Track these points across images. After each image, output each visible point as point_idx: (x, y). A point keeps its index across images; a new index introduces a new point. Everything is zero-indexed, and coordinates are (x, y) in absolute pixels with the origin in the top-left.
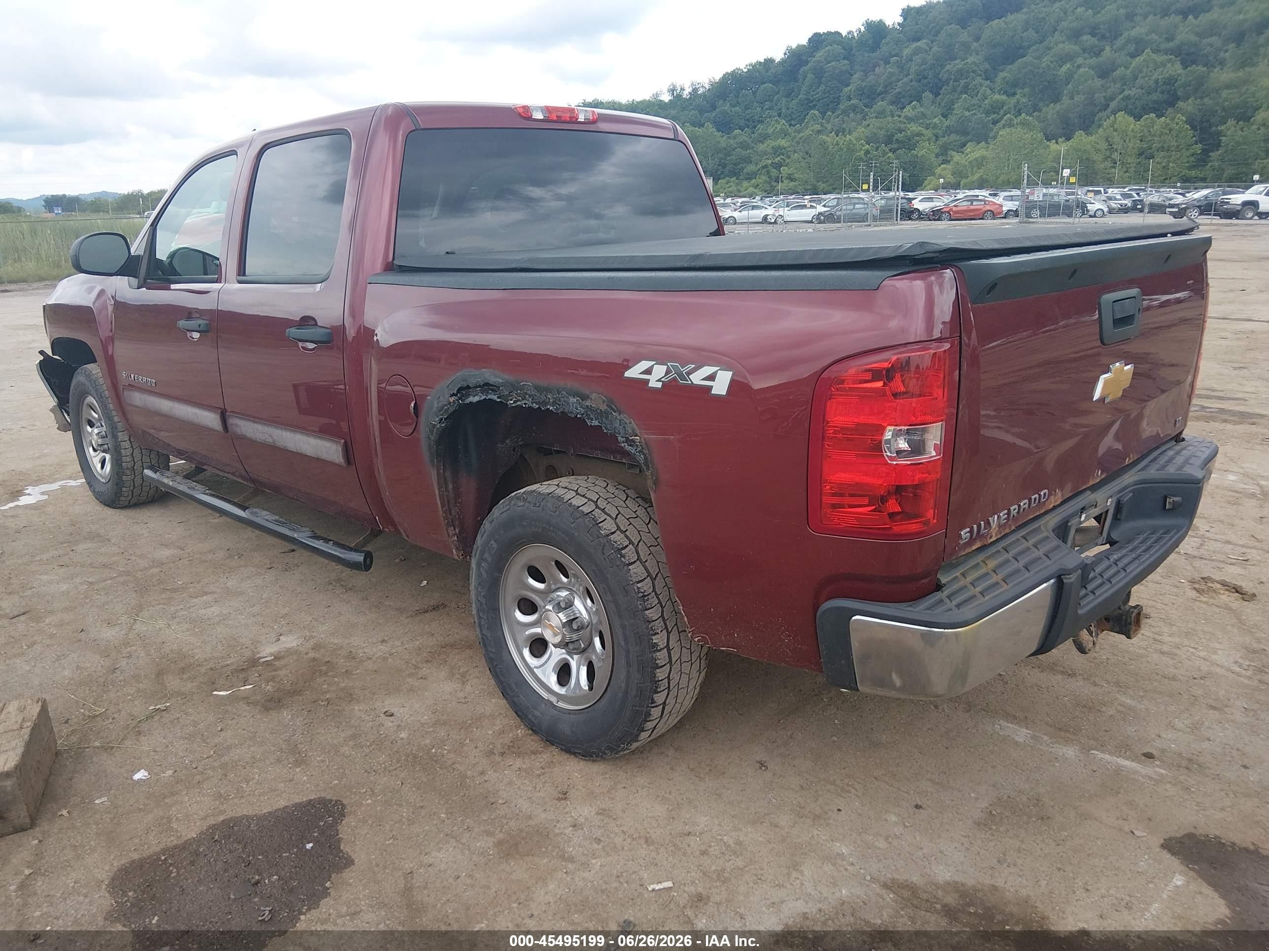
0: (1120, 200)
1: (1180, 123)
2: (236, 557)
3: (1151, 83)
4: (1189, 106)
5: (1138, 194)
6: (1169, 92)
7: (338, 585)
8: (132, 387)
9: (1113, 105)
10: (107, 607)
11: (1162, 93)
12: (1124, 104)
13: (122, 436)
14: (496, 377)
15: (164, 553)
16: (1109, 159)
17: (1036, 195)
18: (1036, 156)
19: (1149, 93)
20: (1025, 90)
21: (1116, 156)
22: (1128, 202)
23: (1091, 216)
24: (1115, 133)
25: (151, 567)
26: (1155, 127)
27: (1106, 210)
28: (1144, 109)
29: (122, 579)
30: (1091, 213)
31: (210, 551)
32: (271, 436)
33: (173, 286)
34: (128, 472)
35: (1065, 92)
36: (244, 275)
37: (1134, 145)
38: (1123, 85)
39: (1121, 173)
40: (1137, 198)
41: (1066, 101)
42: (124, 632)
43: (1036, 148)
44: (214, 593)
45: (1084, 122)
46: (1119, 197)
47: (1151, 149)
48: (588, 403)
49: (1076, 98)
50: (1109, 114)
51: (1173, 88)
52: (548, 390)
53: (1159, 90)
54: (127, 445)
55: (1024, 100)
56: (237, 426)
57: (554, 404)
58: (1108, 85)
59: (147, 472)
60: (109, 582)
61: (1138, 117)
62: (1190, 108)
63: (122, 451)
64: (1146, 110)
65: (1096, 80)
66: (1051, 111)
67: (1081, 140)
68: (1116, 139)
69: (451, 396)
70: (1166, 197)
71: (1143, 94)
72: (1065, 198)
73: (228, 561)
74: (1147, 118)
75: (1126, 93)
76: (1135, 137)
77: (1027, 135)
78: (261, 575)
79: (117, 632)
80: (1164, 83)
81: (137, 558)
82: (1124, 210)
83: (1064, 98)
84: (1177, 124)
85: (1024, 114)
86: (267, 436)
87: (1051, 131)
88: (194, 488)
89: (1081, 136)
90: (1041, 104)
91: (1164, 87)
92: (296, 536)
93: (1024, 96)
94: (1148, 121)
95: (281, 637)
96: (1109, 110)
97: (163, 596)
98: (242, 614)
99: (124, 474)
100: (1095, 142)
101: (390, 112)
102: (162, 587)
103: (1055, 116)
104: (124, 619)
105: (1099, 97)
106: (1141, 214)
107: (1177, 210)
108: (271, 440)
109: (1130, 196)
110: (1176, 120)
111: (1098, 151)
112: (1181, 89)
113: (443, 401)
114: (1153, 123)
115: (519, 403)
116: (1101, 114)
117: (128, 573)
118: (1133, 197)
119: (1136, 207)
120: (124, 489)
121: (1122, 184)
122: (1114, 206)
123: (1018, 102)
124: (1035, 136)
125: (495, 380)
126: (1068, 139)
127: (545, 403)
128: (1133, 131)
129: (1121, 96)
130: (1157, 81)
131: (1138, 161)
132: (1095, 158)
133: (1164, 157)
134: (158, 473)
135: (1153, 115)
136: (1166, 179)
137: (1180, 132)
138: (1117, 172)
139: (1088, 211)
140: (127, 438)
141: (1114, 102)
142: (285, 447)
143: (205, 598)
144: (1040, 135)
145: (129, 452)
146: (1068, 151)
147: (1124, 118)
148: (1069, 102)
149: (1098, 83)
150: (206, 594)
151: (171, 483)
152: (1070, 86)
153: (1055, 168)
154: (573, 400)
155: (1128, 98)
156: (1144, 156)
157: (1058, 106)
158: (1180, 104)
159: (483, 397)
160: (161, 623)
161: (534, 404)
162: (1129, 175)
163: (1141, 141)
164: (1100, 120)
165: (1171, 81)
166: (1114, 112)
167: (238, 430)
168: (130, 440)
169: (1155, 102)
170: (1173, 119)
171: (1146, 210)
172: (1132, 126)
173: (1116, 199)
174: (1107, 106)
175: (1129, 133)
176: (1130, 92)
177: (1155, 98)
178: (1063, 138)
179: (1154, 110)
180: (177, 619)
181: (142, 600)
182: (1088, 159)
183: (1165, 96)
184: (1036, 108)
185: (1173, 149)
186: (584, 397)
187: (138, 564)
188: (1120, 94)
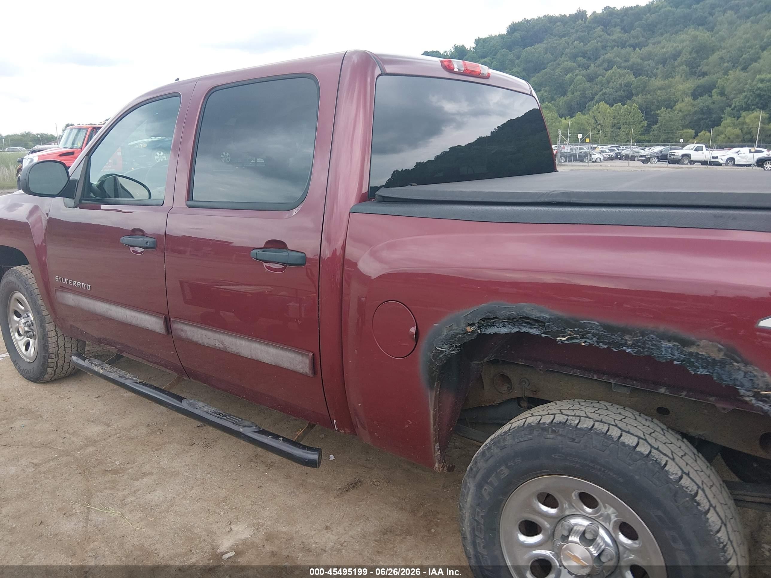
0: (608, 152)
1: (635, 109)
2: (158, 433)
3: (618, 85)
4: (639, 99)
5: (618, 149)
6: (627, 91)
7: (258, 461)
8: (64, 288)
9: (597, 97)
10: (57, 493)
11: (624, 91)
12: (603, 97)
13: (50, 327)
14: (541, 311)
15: (94, 430)
16: (596, 129)
17: (566, 149)
18: (554, 126)
19: (616, 92)
20: (547, 88)
21: (599, 127)
22: (613, 154)
23: (593, 162)
24: (599, 114)
25: (87, 446)
26: (622, 111)
27: (602, 158)
28: (614, 100)
29: (64, 459)
30: (594, 160)
31: (133, 427)
32: (222, 342)
33: (103, 207)
34: (53, 356)
35: (569, 90)
36: (192, 200)
37: (610, 121)
38: (602, 86)
39: (603, 137)
40: (618, 151)
41: (569, 95)
42: (81, 524)
43: (554, 122)
44: (152, 473)
45: (580, 107)
46: (607, 151)
47: (619, 123)
48: (693, 350)
49: (575, 93)
50: (595, 103)
51: (630, 89)
52: (625, 331)
53: (622, 89)
54: (53, 334)
55: (546, 94)
56: (182, 331)
57: (633, 346)
58: (593, 86)
59: (74, 358)
60: (52, 463)
61: (612, 106)
62: (639, 101)
63: (49, 339)
64: (615, 101)
65: (586, 83)
66: (562, 101)
67: (580, 118)
68: (600, 117)
69: (469, 325)
70: (635, 151)
71: (613, 92)
72: (579, 151)
73: (152, 437)
74: (616, 106)
75: (604, 91)
76: (610, 116)
77: (549, 115)
78: (187, 452)
79: (75, 524)
80: (625, 85)
81: (71, 436)
82: (611, 159)
83: (569, 93)
84: (634, 109)
85: (547, 102)
86: (217, 342)
87: (562, 112)
88: (125, 377)
89: (579, 115)
90: (555, 97)
91: (625, 88)
92: (241, 430)
93: (546, 91)
94: (618, 107)
95: (232, 527)
96: (595, 100)
97: (106, 479)
98: (184, 498)
99: (49, 357)
100: (588, 119)
101: (355, 59)
102: (103, 468)
103: (564, 103)
104: (77, 508)
105: (589, 93)
106: (620, 161)
107: (645, 158)
108: (221, 346)
109: (614, 150)
110: (633, 107)
111: (589, 124)
112: (634, 89)
113: (456, 329)
114: (620, 108)
115: (574, 341)
116: (590, 103)
117: (66, 453)
118: (616, 151)
119: (618, 157)
120: (48, 369)
121: (605, 143)
122: (605, 156)
123: (542, 95)
124: (553, 115)
125: (538, 315)
126: (572, 117)
127: (618, 345)
128: (609, 113)
129: (601, 93)
130: (621, 85)
131: (612, 130)
132: (588, 128)
133: (627, 128)
134: (87, 361)
135: (620, 104)
136: (628, 141)
137: (636, 114)
138: (600, 137)
139: (592, 159)
140: (53, 328)
141: (597, 96)
142: (238, 353)
143: (145, 480)
144: (556, 115)
145: (54, 339)
146: (572, 124)
147: (604, 105)
148: (571, 95)
149: (588, 85)
150: (145, 475)
151: (101, 371)
152: (572, 86)
153: (565, 133)
154: (665, 344)
155: (605, 94)
156: (615, 127)
157: (565, 98)
158: (635, 98)
159: (515, 330)
160: (114, 512)
161: (601, 344)
162: (607, 138)
163: (614, 118)
164: (589, 106)
165: (628, 85)
166: (598, 102)
167: (183, 335)
168: (55, 329)
169: (620, 96)
170: (631, 106)
171: (624, 158)
172: (608, 110)
173: (606, 152)
174: (593, 98)
175: (607, 114)
176: (606, 90)
177: (620, 94)
178: (569, 117)
179: (620, 101)
180: (128, 507)
181: (89, 484)
182: (583, 128)
183: (626, 93)
184: (553, 99)
185: (632, 123)
186: (685, 343)
187: (73, 442)
188: (601, 91)
